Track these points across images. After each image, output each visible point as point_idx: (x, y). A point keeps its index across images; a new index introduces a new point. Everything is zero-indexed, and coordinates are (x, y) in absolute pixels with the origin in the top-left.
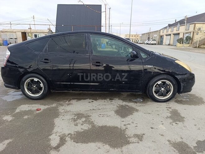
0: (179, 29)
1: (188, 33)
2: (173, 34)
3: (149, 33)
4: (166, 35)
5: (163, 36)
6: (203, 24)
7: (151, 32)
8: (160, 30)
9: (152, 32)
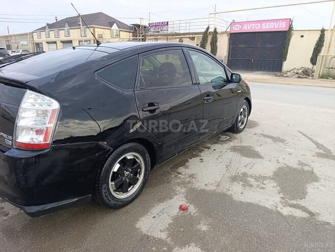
0: (69, 34)
1: (87, 41)
2: (62, 42)
3: (6, 37)
4: (48, 43)
5: (42, 43)
6: (104, 29)
7: (11, 36)
8: (32, 33)
9: (14, 36)
